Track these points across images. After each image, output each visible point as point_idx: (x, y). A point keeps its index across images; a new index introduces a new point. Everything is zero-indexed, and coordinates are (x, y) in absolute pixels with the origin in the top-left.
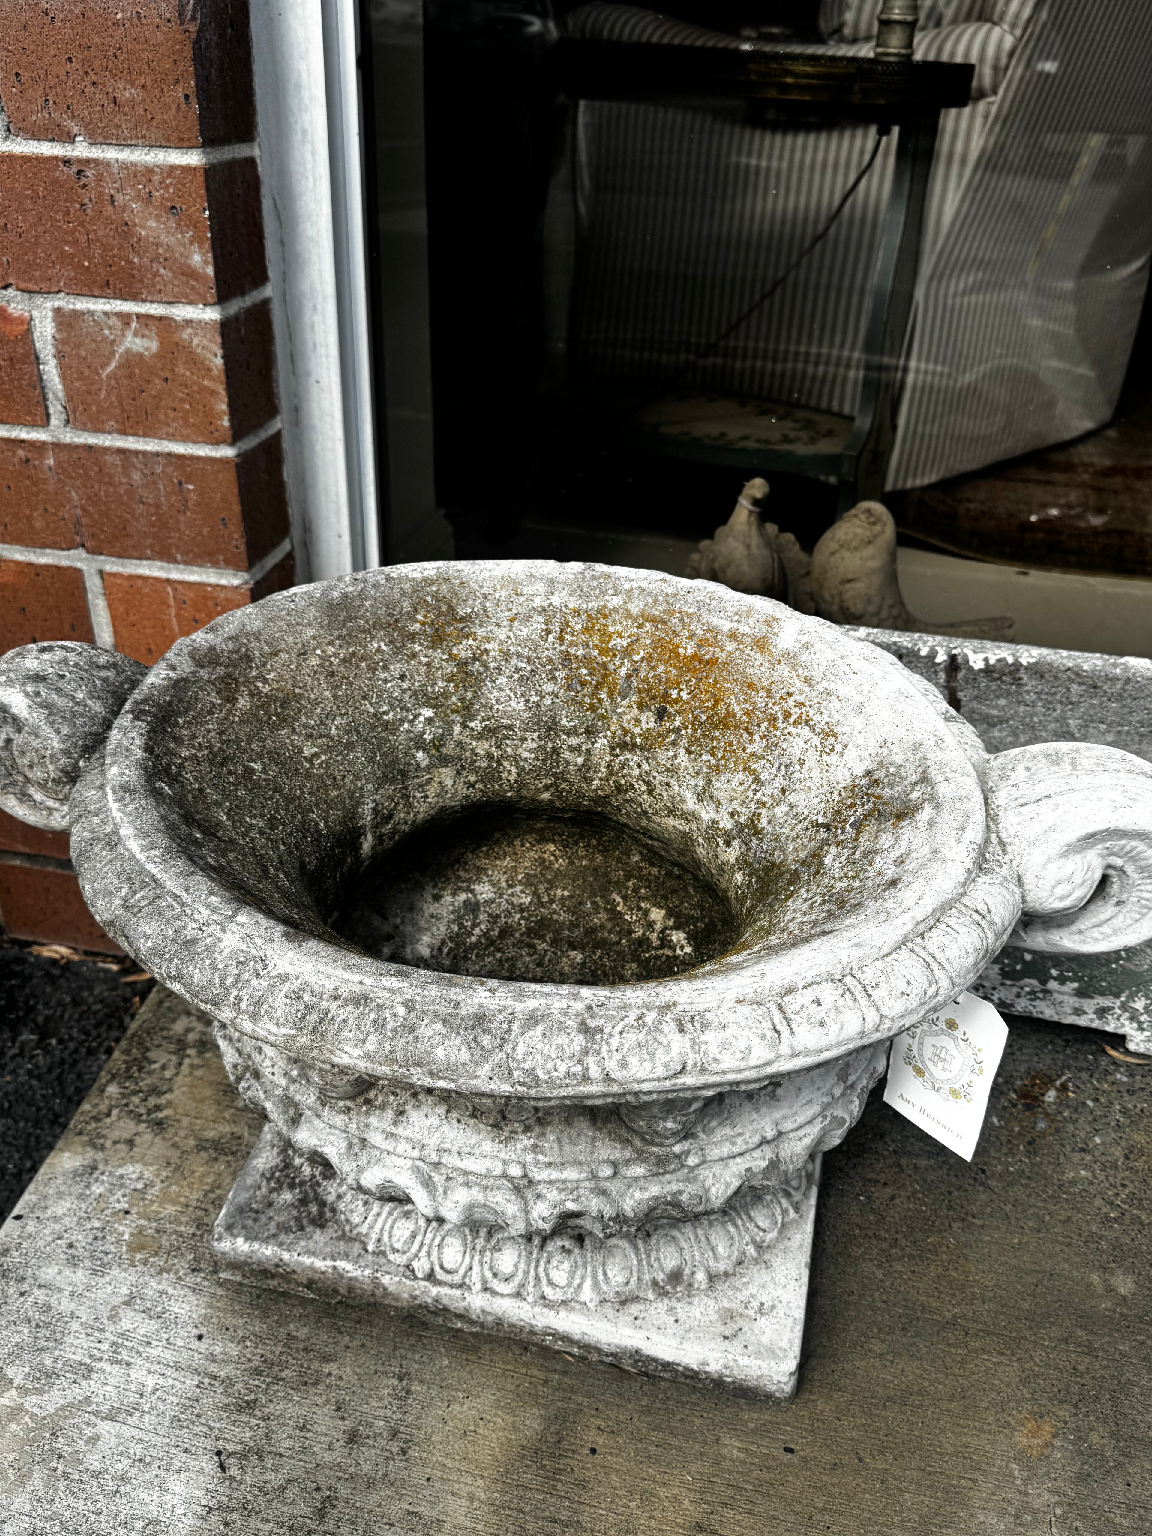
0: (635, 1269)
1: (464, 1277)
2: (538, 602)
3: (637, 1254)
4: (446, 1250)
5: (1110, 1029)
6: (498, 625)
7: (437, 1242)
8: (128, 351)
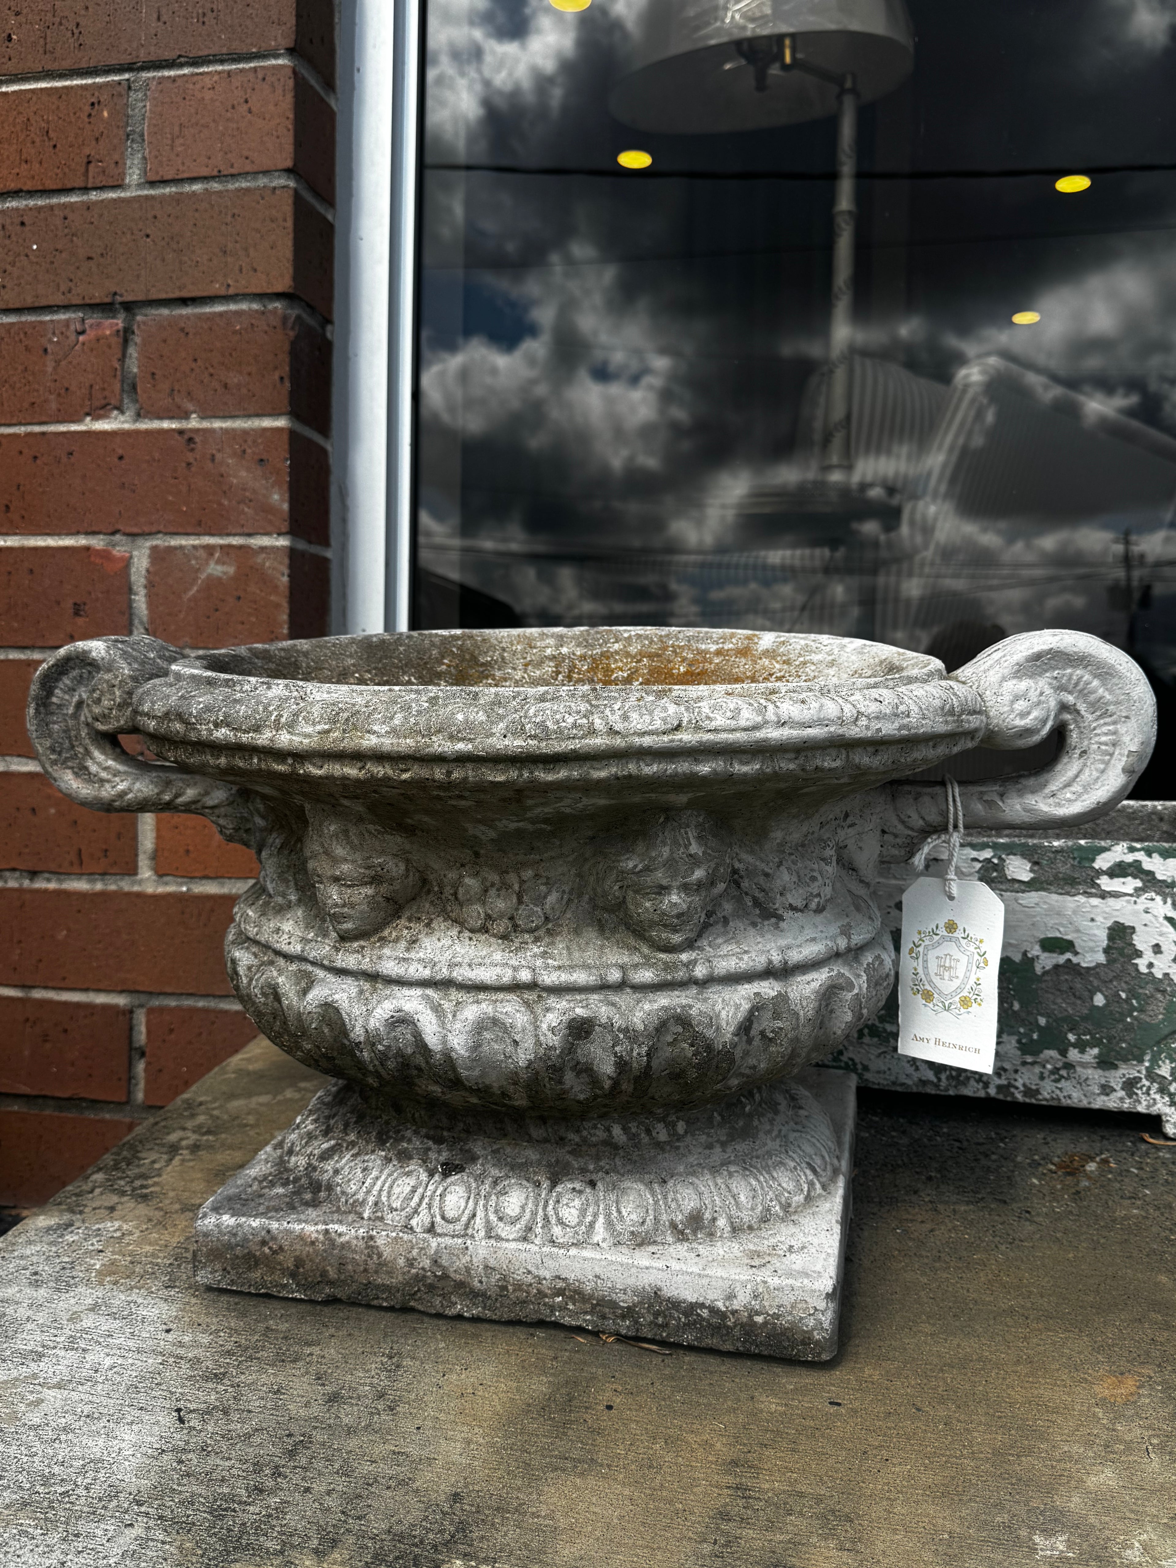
0: (651, 1208)
1: (467, 1226)
2: (549, 651)
3: (653, 1195)
4: (448, 1198)
5: (1141, 1109)
6: (514, 669)
7: (438, 1193)
8: (209, 577)
